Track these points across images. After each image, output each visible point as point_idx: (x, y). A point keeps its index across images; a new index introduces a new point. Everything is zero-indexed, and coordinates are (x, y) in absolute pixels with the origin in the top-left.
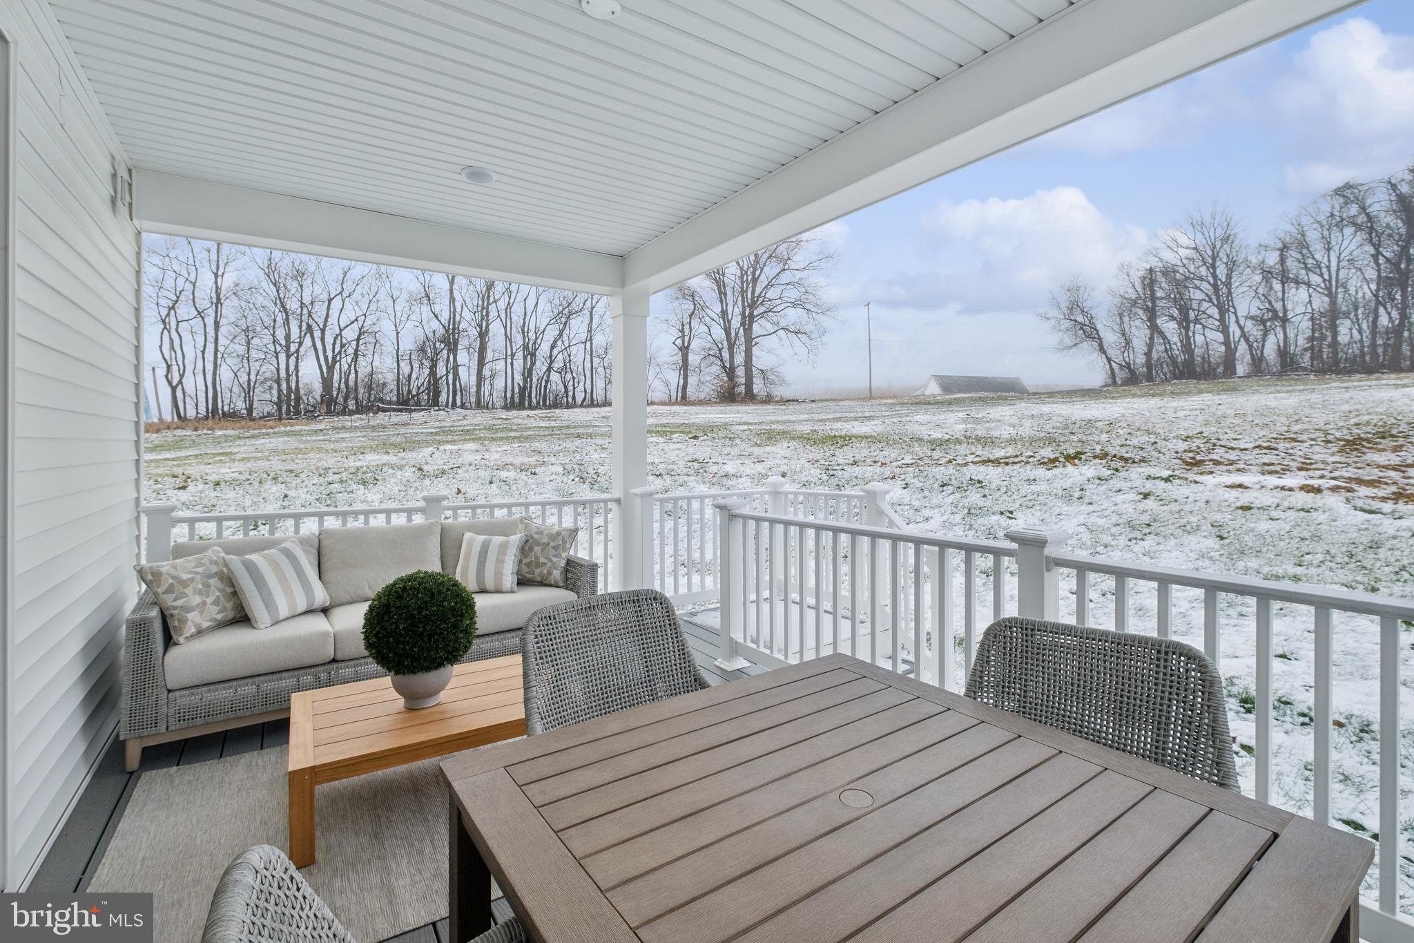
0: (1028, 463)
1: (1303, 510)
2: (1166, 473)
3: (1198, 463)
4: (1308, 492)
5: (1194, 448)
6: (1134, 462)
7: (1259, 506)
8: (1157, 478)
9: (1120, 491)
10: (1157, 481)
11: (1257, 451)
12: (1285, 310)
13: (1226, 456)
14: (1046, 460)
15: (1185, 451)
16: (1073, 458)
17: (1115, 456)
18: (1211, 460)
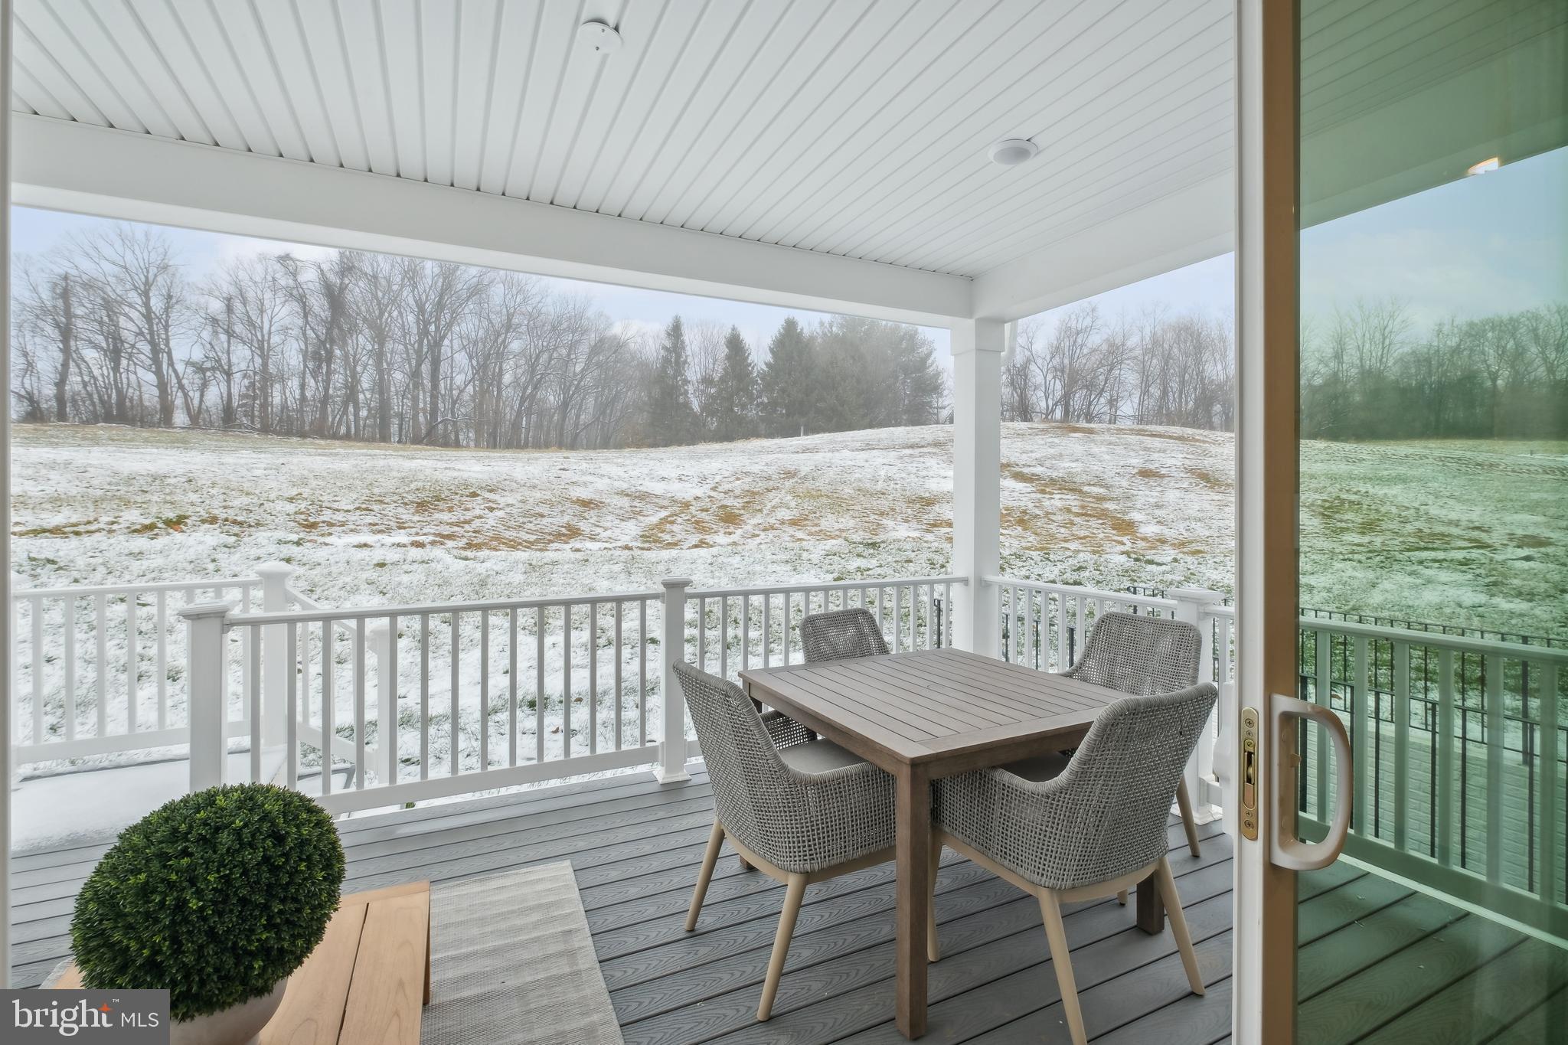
0: (110, 531)
1: (423, 562)
2: (294, 537)
3: (314, 526)
4: (417, 546)
5: (303, 510)
6: (250, 526)
7: (391, 562)
8: (289, 542)
9: (259, 558)
10: (289, 545)
11: (358, 512)
12: (230, 365)
13: (335, 517)
14: (138, 527)
15: (296, 513)
16: (176, 523)
17: (226, 520)
18: (324, 522)
